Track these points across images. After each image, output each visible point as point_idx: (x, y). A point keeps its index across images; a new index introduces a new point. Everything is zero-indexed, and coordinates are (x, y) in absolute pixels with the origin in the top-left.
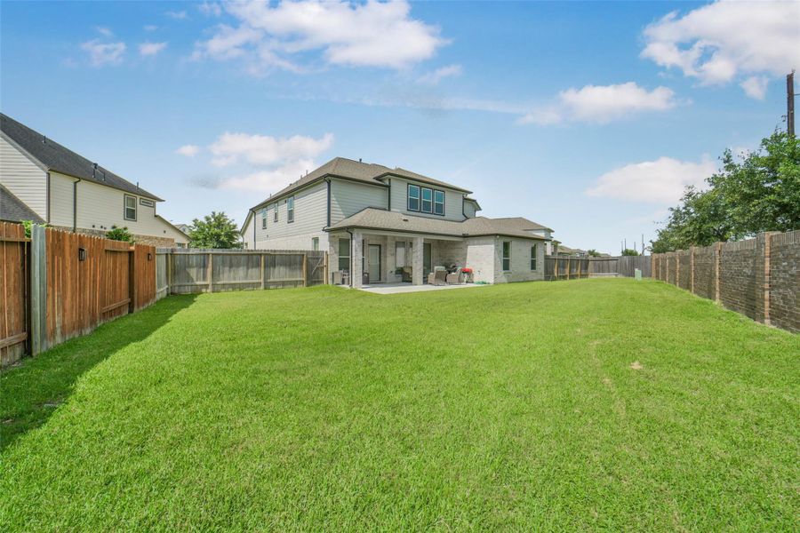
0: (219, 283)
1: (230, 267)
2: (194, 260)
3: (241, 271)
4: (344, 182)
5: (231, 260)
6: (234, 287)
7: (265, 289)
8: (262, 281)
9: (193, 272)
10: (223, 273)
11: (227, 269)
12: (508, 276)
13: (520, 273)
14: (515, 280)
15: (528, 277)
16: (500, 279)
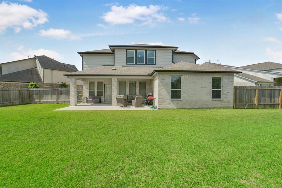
0: (42, 100)
1: (46, 95)
2: (35, 92)
3: (50, 96)
4: (92, 55)
5: (46, 92)
6: (47, 102)
7: (57, 103)
8: (56, 100)
9: (35, 96)
10: (44, 97)
11: (45, 95)
12: (177, 103)
13: (195, 101)
14: (187, 107)
15: (206, 104)
16: (167, 105)
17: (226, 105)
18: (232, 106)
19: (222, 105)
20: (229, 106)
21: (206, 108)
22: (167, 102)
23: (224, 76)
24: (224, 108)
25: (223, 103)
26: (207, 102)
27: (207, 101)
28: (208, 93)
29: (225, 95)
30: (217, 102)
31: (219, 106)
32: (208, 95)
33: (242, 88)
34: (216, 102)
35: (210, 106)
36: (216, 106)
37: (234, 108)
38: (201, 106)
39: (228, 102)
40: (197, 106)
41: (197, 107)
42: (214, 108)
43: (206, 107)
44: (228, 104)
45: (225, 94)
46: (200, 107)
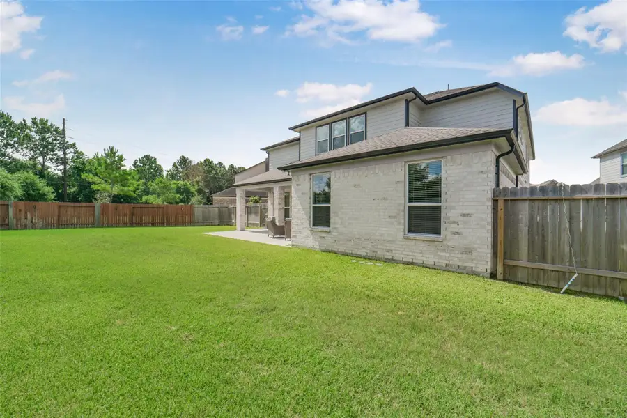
12: (321, 237)
13: (357, 237)
14: (341, 249)
15: (388, 248)
16: (303, 240)
17: (456, 260)
18: (486, 265)
19: (441, 257)
20: (466, 265)
21: (386, 260)
22: (305, 234)
23: (449, 157)
24: (447, 269)
25: (444, 250)
26: (389, 241)
27: (390, 239)
28: (394, 215)
29: (454, 222)
30: (423, 246)
31: (430, 259)
32: (393, 220)
33: (551, 196)
34: (420, 247)
35: (398, 257)
36: (418, 259)
37: (493, 276)
38: (374, 252)
39: (468, 251)
40: (364, 250)
41: (363, 253)
42: (412, 263)
43: (389, 256)
44: (465, 256)
45: (452, 219)
46: (371, 254)
